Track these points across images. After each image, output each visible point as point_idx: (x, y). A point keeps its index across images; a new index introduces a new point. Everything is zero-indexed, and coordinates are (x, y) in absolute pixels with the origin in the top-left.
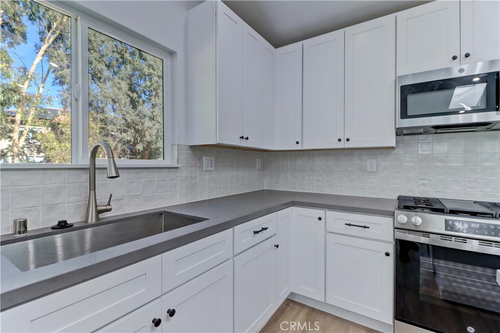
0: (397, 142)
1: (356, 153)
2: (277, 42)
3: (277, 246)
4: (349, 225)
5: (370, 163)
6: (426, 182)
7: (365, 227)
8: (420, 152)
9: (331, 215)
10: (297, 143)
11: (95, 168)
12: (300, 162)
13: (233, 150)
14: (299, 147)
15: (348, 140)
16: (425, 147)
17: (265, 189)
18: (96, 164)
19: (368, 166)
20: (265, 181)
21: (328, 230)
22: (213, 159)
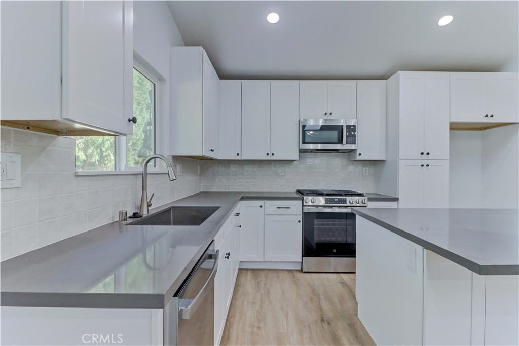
0: (299, 157)
1: (273, 163)
2: (223, 75)
3: (240, 226)
4: (279, 208)
5: (280, 169)
6: (309, 180)
7: (288, 208)
8: (307, 163)
9: (268, 203)
10: (238, 154)
11: (146, 174)
12: (233, 168)
13: (189, 158)
14: (239, 158)
15: (273, 154)
16: (311, 160)
17: (201, 191)
18: (147, 170)
19: (280, 172)
20: (202, 184)
21: (266, 213)
22: (181, 166)
